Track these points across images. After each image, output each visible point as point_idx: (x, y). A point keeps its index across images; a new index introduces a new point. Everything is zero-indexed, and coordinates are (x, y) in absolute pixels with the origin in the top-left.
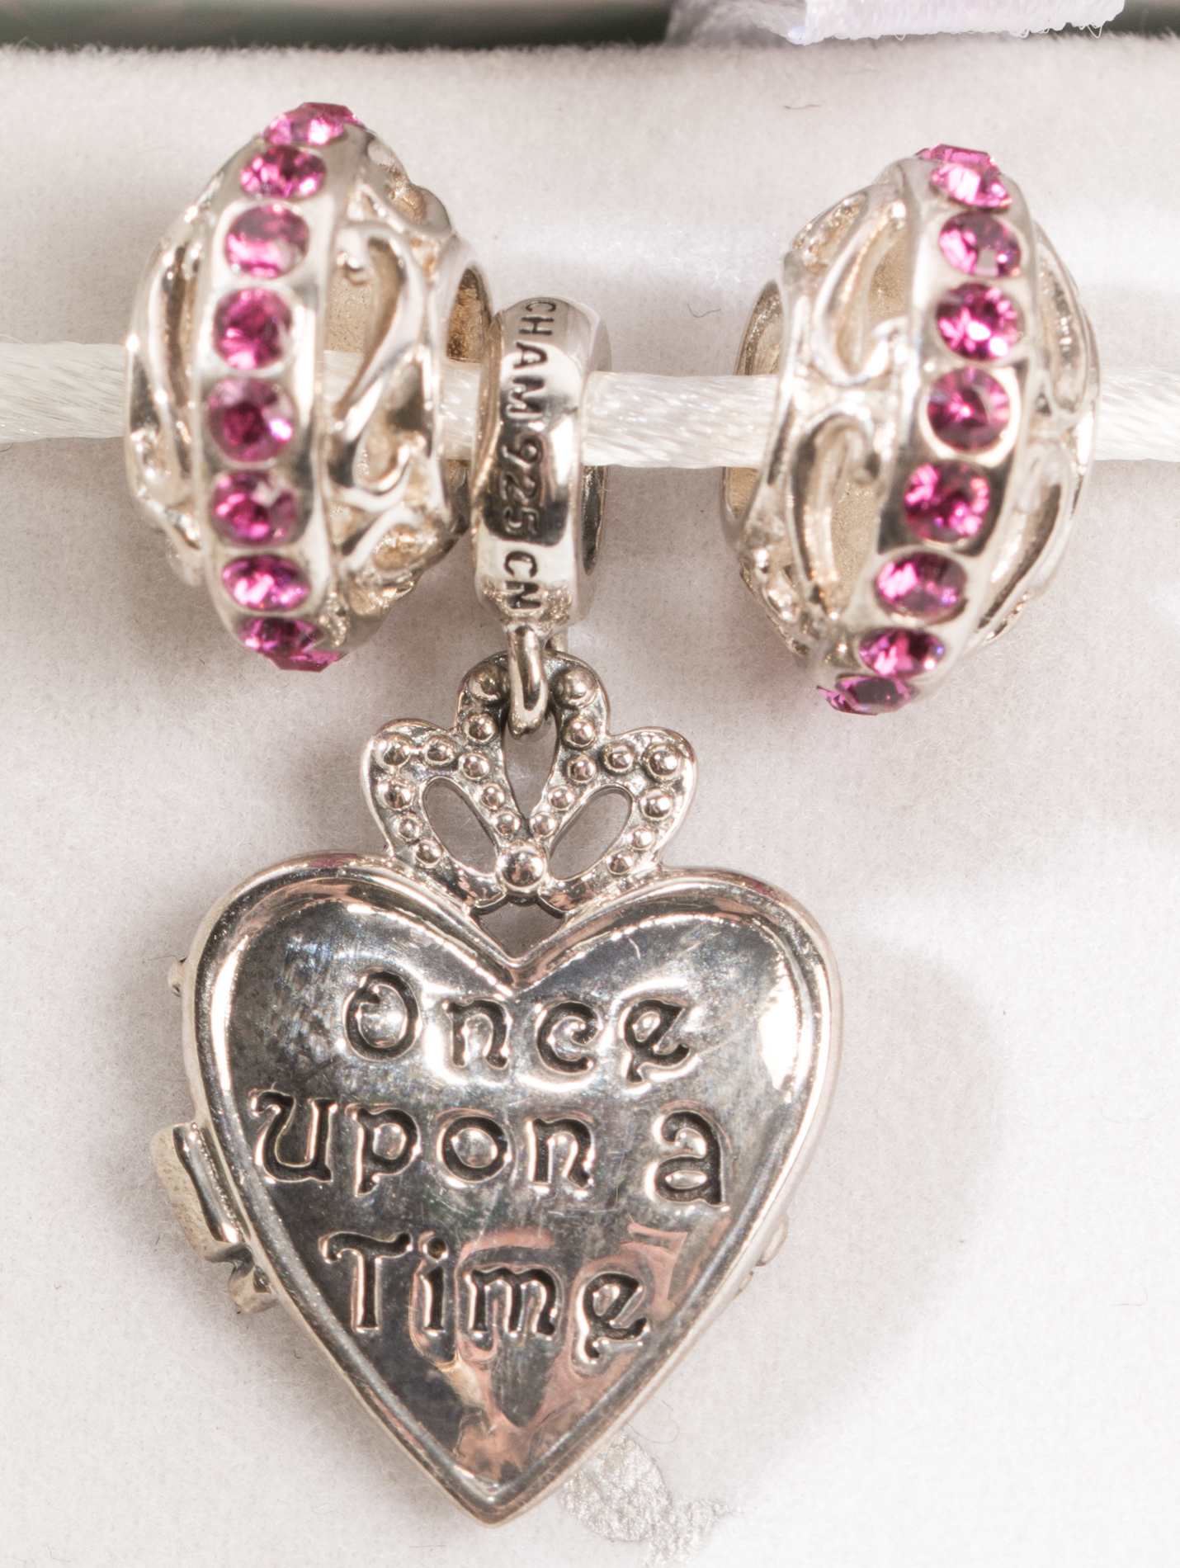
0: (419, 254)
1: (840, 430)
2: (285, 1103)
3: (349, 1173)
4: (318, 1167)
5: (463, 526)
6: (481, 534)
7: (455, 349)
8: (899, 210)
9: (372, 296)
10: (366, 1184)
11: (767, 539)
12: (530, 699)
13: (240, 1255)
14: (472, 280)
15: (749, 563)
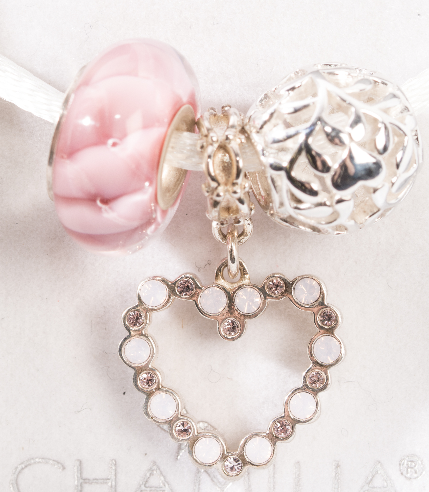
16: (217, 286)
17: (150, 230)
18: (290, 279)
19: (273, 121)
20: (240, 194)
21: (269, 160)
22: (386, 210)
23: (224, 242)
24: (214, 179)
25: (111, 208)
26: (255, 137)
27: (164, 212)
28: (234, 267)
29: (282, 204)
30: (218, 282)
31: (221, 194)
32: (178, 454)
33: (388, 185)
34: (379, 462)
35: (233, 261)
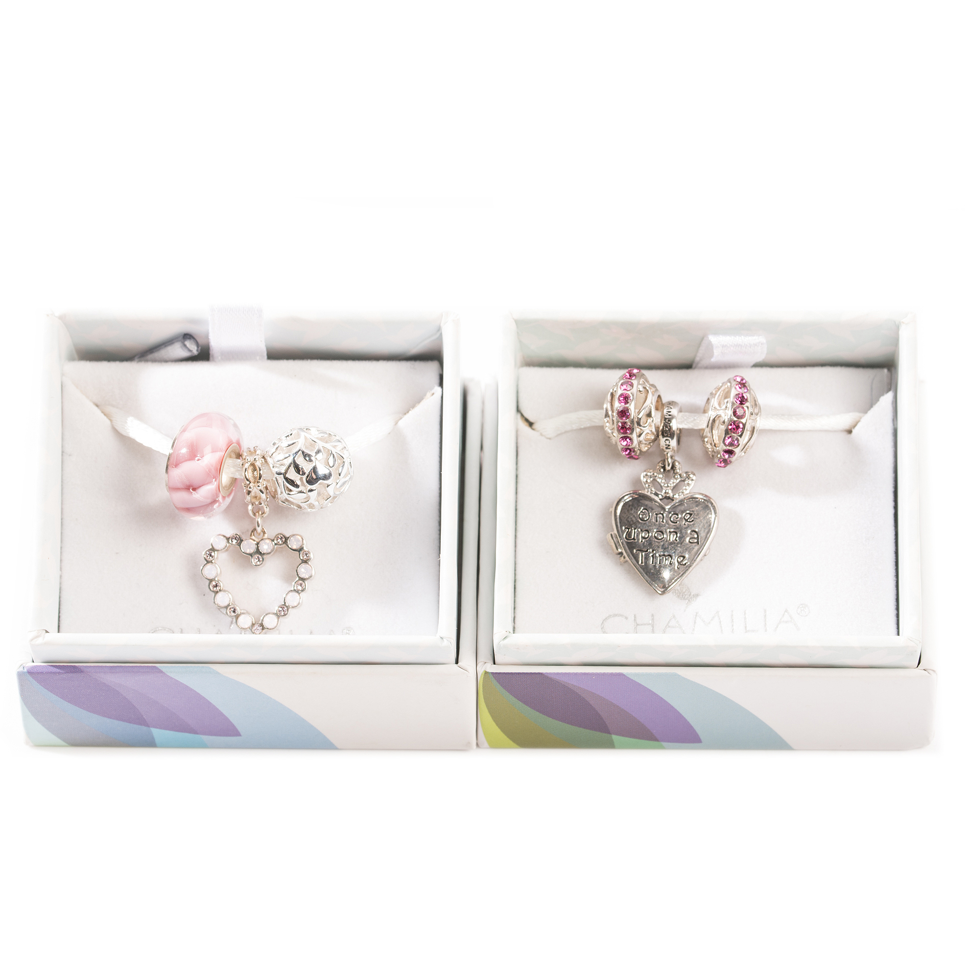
0: (652, 391)
1: (719, 417)
2: (629, 529)
3: (639, 540)
4: (634, 539)
5: (658, 436)
6: (661, 437)
7: (657, 409)
8: (729, 384)
9: (643, 395)
10: (642, 541)
11: (707, 437)
12: (669, 465)
13: (621, 554)
14: (659, 397)
15: (704, 441)
16: (251, 539)
17: (215, 506)
18: (287, 536)
19: (278, 451)
20: (261, 488)
21: (276, 470)
22: (334, 498)
23: (254, 517)
24: (248, 480)
25: (197, 493)
26: (269, 459)
27: (224, 498)
28: (259, 529)
29: (282, 493)
30: (252, 538)
31: (252, 487)
32: (231, 626)
33: (335, 484)
34: (332, 631)
35: (259, 526)
